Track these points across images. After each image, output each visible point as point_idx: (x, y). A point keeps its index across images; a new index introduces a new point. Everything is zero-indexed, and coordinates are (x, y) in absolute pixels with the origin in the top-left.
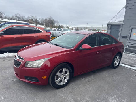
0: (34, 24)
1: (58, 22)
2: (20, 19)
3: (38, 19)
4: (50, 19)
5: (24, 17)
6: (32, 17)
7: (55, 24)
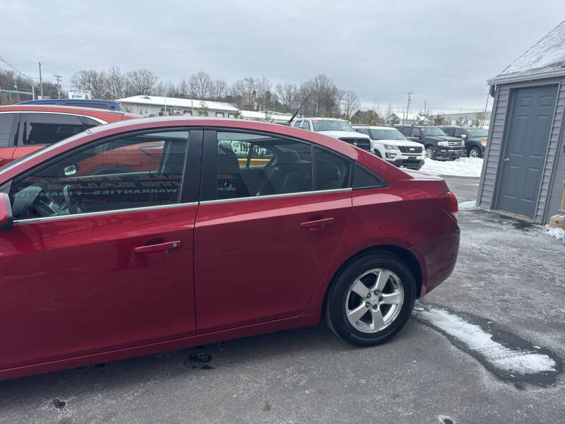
0: (257, 111)
1: (353, 97)
2: (208, 95)
3: (273, 91)
4: (322, 87)
5: (222, 85)
6: (251, 81)
7: (342, 108)
